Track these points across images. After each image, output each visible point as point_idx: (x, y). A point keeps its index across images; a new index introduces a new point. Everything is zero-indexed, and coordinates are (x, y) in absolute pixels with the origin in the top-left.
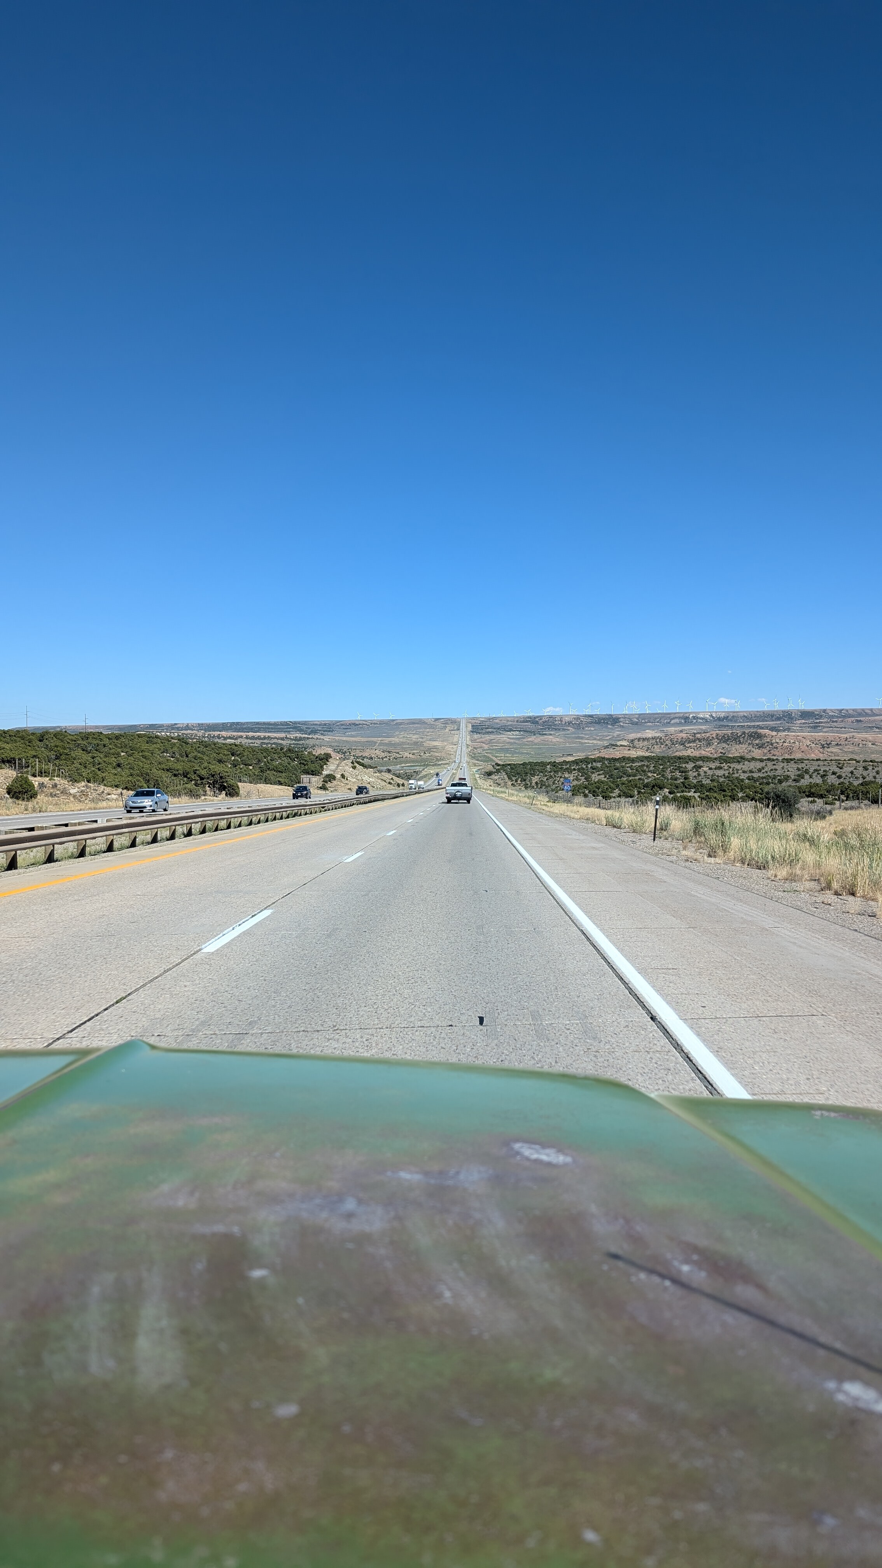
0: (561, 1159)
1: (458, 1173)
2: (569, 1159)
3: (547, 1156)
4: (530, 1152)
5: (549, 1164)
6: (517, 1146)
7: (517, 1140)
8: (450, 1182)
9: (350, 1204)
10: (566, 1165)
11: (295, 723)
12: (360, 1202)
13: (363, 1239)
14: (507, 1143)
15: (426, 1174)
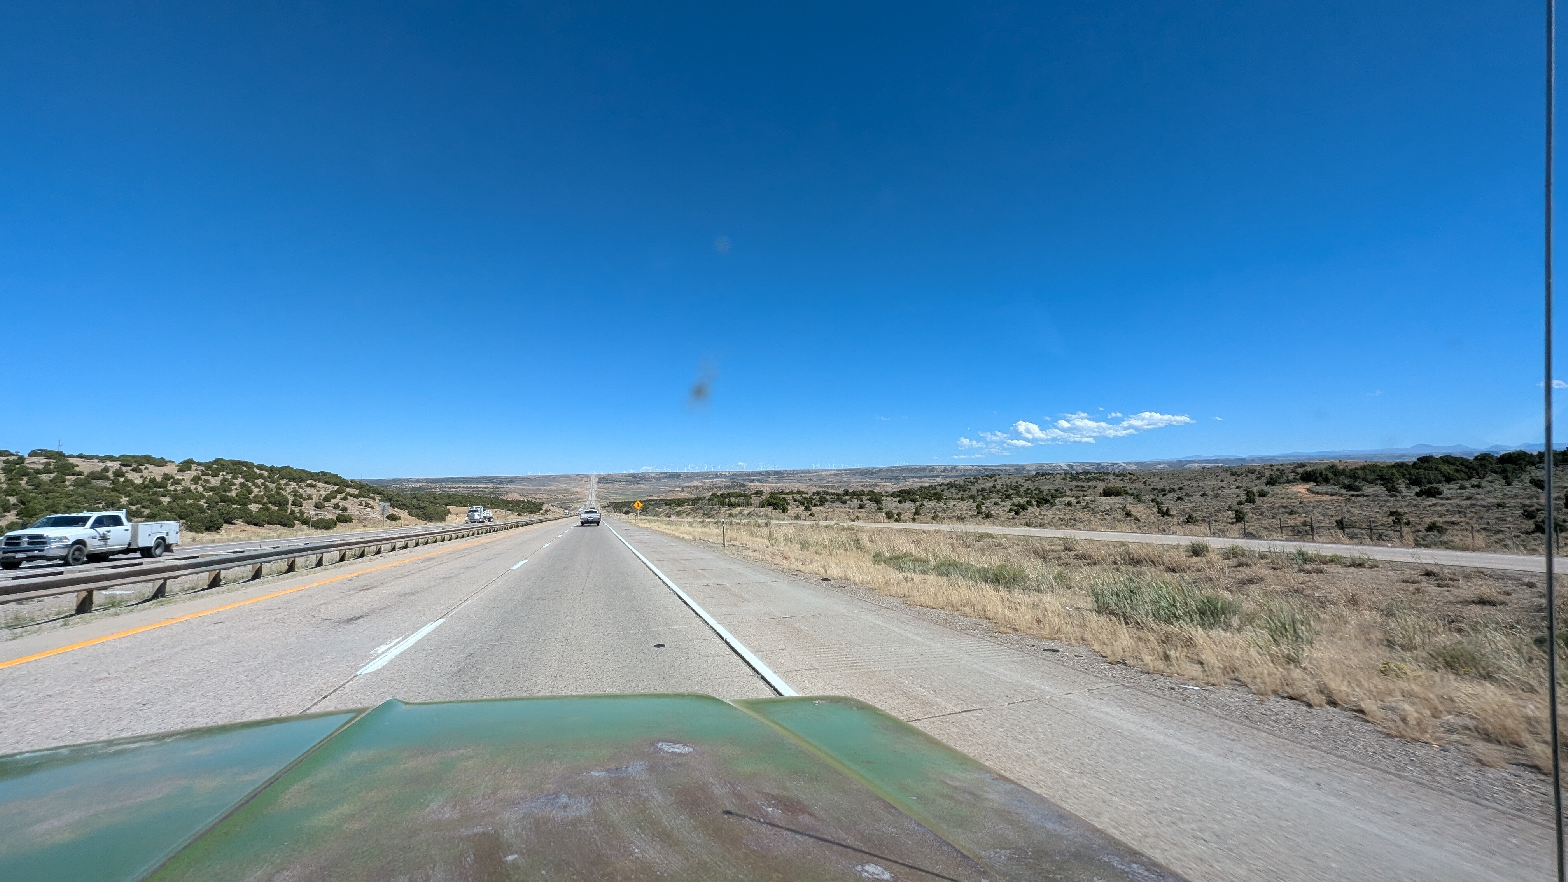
0: (687, 750)
1: (627, 768)
2: (691, 749)
3: (679, 749)
4: (667, 748)
5: (680, 754)
6: (659, 745)
7: (659, 741)
8: (624, 775)
9: (564, 799)
10: (690, 753)
11: (489, 477)
12: (570, 796)
13: (576, 822)
14: (653, 744)
15: (608, 771)
